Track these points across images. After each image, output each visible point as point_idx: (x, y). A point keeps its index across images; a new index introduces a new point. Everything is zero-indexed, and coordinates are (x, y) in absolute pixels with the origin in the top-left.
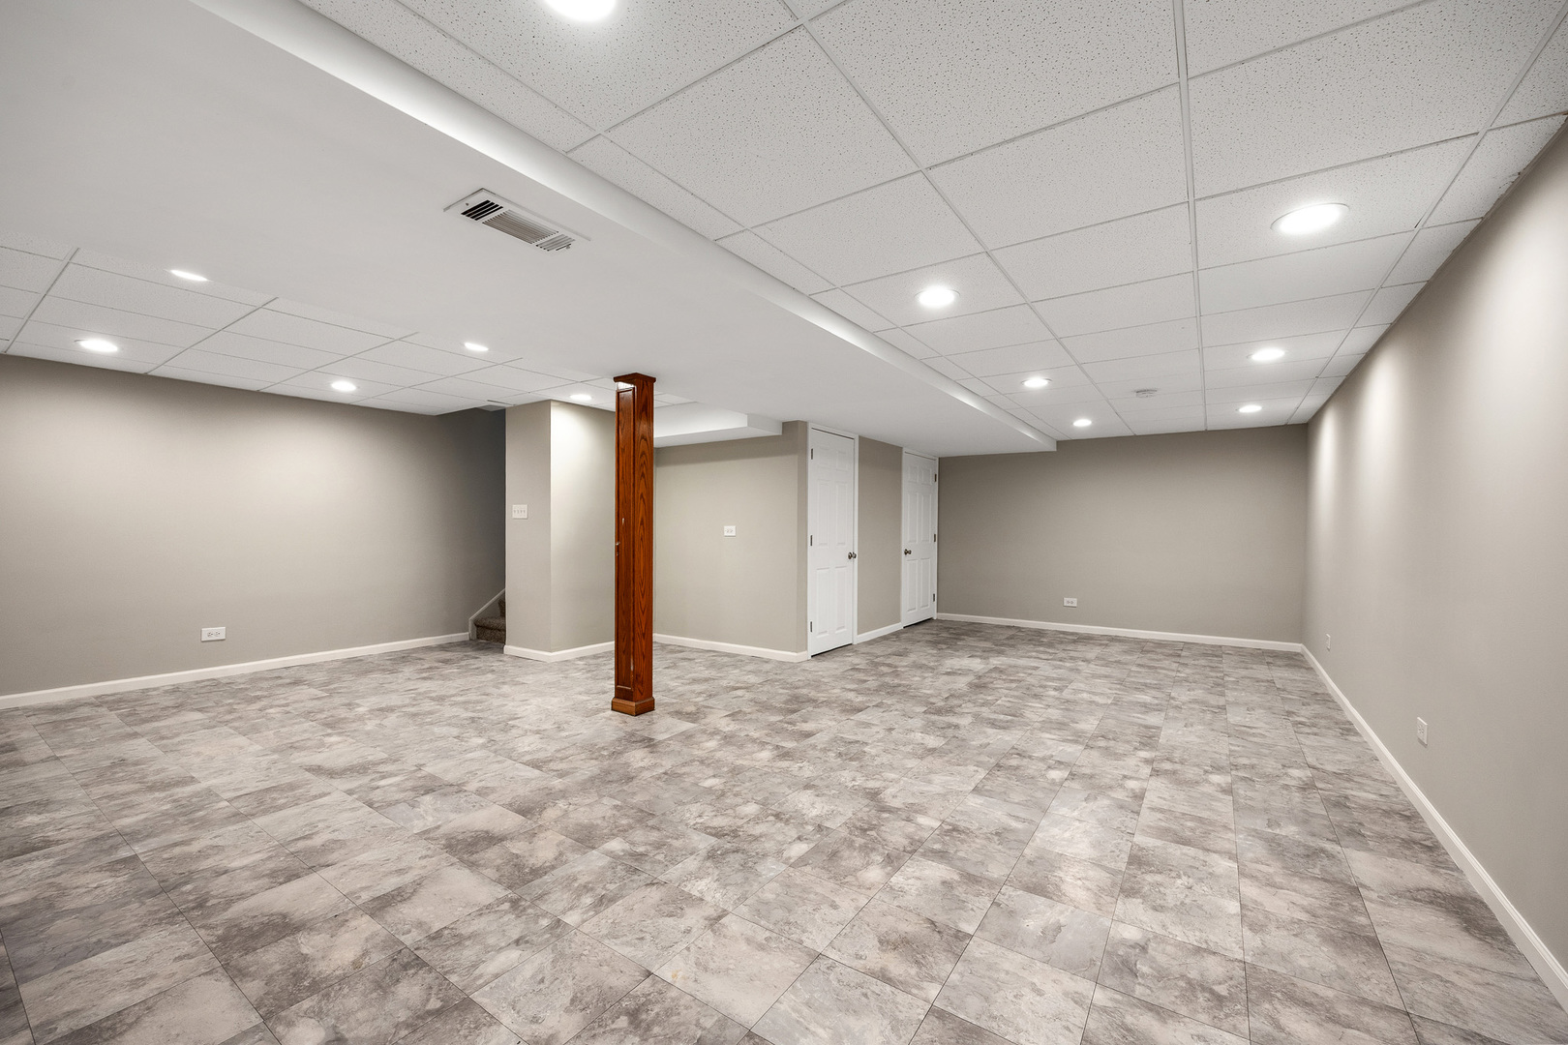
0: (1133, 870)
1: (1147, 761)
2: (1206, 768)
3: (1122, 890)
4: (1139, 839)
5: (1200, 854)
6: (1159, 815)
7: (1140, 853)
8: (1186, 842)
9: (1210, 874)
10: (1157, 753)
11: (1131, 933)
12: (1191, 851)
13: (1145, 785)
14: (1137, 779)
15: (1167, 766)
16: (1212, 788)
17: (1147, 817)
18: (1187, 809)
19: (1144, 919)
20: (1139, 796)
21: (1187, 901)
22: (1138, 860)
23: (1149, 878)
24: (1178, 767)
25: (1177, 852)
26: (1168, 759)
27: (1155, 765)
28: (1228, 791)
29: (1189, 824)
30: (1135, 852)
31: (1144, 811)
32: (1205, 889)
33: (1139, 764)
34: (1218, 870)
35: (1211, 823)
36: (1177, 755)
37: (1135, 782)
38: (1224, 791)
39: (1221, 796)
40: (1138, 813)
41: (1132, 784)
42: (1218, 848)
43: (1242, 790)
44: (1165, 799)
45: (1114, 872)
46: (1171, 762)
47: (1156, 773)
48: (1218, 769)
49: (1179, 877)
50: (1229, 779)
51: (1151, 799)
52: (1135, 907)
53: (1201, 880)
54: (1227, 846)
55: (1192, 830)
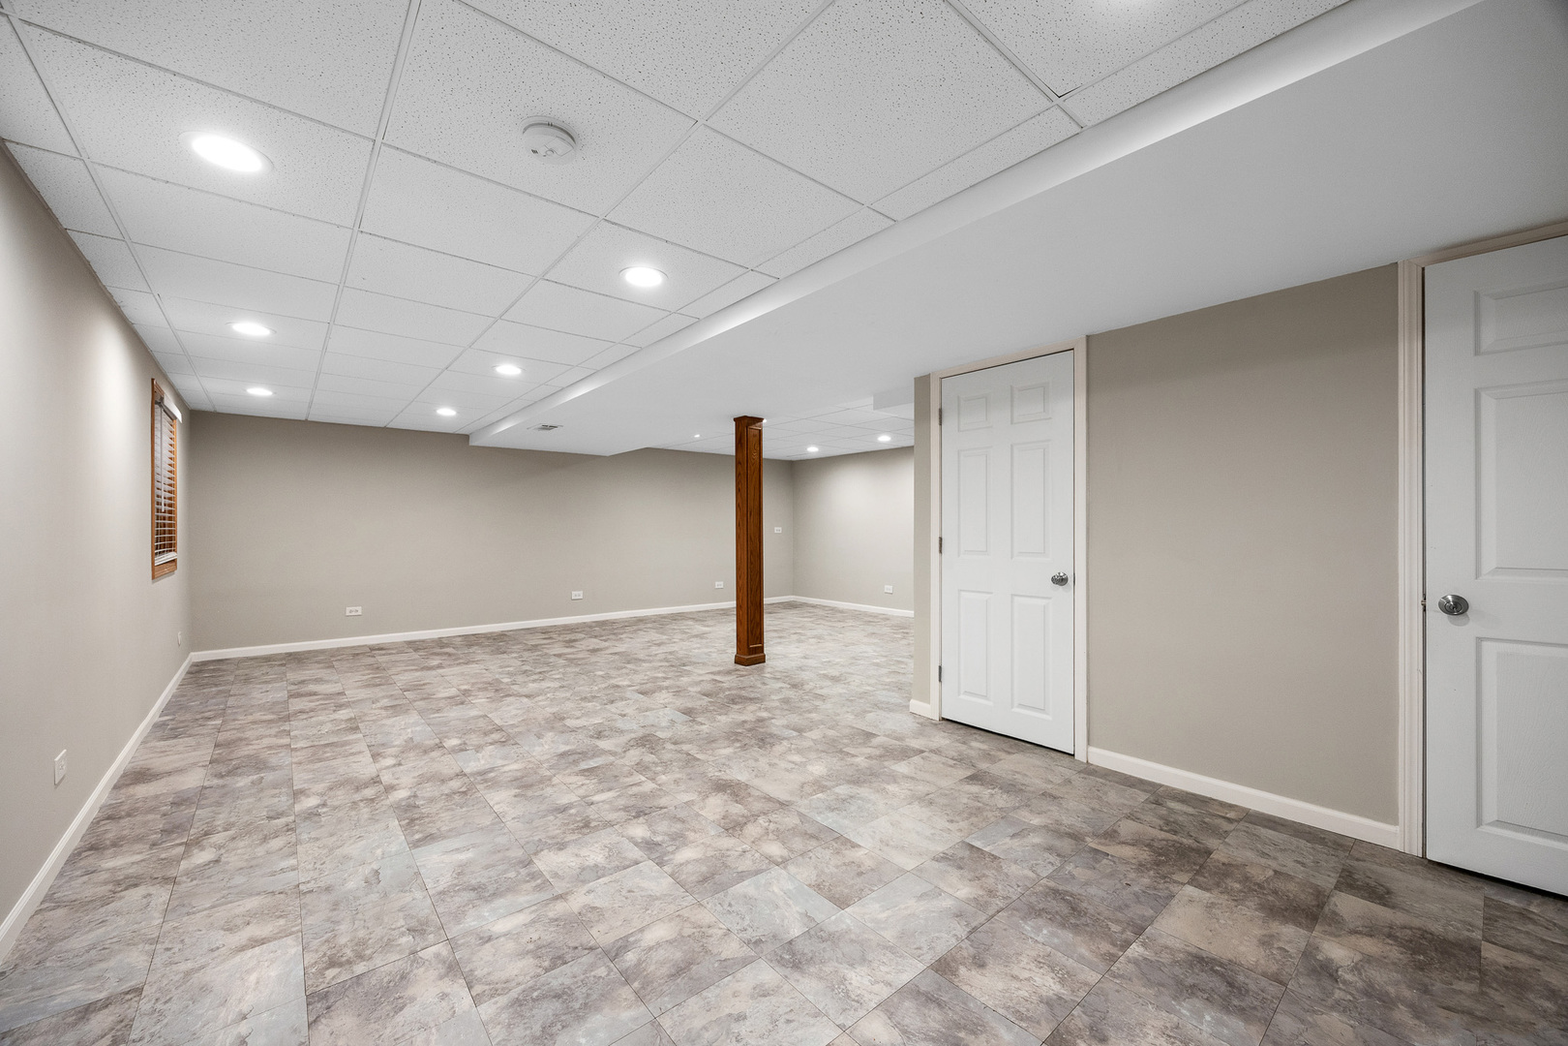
0: (354, 726)
1: (390, 789)
2: (325, 810)
4: (359, 736)
5: (316, 743)
6: (352, 751)
7: (354, 732)
8: (329, 745)
9: (309, 739)
10: (388, 802)
11: (342, 712)
12: (324, 742)
13: (378, 766)
14: (387, 768)
15: (369, 792)
16: (313, 790)
17: (359, 747)
18: (334, 763)
19: (339, 716)
20: (375, 756)
21: (320, 726)
22: (356, 729)
23: (343, 726)
24: (357, 797)
25: (332, 739)
26: (372, 800)
27: (382, 788)
28: (297, 794)
29: (328, 755)
30: (358, 731)
31: (365, 749)
32: (311, 733)
33: (397, 782)
34: (304, 741)
35: (312, 762)
36: (365, 811)
37: (387, 764)
38: (302, 792)
39: (305, 786)
40: (368, 746)
41: (390, 761)
42: (304, 750)
43: (283, 801)
44: (355, 762)
45: (363, 721)
46: (367, 800)
47: (375, 781)
48: (312, 815)
49: (327, 732)
50: (298, 808)
51: (367, 758)
52: (345, 717)
53: (314, 735)
54: (298, 753)
55: (325, 752)
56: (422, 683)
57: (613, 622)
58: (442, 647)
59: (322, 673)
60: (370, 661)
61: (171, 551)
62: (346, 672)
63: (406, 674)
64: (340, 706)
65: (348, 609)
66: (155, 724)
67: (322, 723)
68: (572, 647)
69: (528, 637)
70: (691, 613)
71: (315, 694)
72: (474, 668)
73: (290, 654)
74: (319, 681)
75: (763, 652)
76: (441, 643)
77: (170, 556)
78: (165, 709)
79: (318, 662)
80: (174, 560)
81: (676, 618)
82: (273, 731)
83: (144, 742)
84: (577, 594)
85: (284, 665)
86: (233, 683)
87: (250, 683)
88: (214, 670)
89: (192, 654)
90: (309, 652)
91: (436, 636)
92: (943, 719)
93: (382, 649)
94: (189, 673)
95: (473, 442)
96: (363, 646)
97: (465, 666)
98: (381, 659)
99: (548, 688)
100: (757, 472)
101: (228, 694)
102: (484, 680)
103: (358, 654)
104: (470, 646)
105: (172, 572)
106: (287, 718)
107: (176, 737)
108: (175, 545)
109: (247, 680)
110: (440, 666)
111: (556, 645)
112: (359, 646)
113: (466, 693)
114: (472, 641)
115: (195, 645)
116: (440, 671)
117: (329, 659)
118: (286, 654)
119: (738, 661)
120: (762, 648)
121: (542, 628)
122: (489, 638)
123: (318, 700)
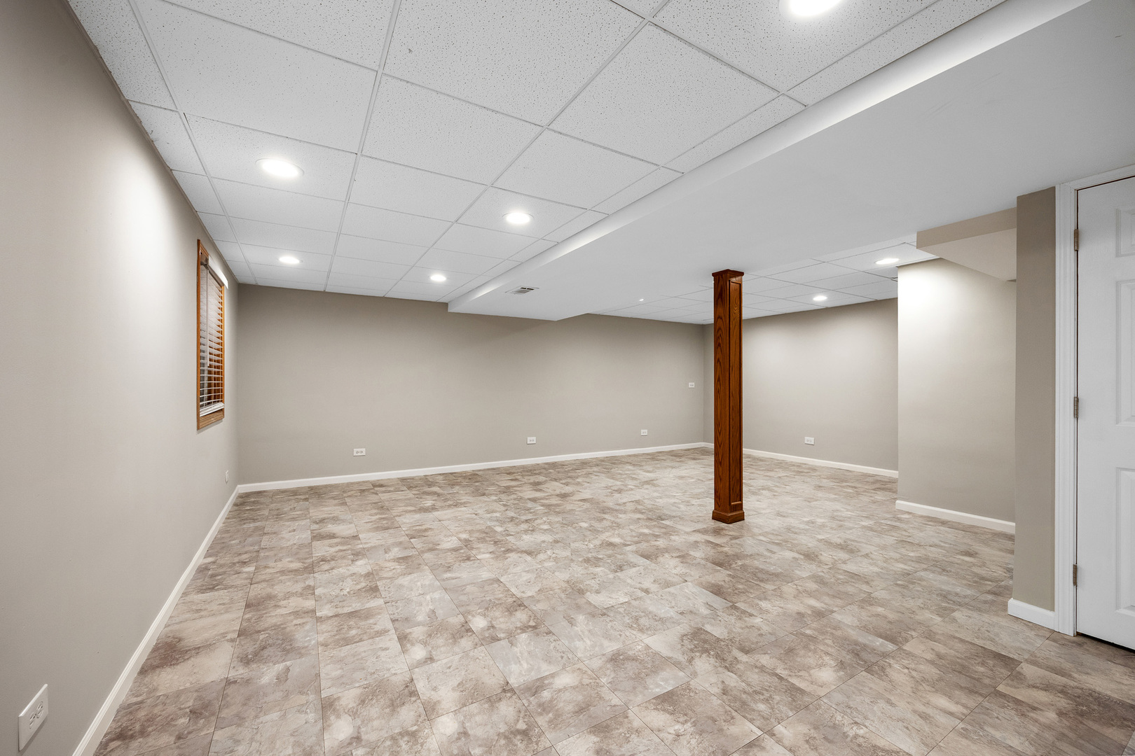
0: (373, 584)
3: (372, 574)
4: (380, 602)
5: (340, 611)
6: (378, 628)
7: (375, 594)
8: (352, 615)
9: (332, 602)
11: (360, 563)
12: (347, 610)
15: (407, 716)
16: (344, 703)
17: (383, 622)
19: (357, 569)
20: (402, 641)
21: (341, 583)
22: (374, 590)
23: (363, 585)
25: (355, 605)
28: (326, 710)
29: (353, 632)
30: (378, 594)
31: (389, 625)
32: (334, 593)
34: (328, 606)
37: (418, 658)
38: (331, 705)
39: (335, 691)
40: (393, 621)
42: (329, 622)
43: (312, 722)
45: (381, 579)
47: (411, 690)
49: (348, 592)
51: (391, 642)
52: (363, 571)
53: (337, 596)
54: (324, 626)
55: (350, 628)
56: (424, 527)
57: (562, 465)
58: (430, 486)
59: (337, 511)
60: (374, 498)
61: (218, 401)
62: (357, 511)
63: (408, 515)
64: (357, 555)
65: (355, 450)
66: (199, 567)
67: (342, 579)
68: (540, 490)
69: (498, 477)
70: (622, 457)
71: (333, 536)
72: (463, 512)
73: (311, 488)
74: (335, 520)
75: (742, 509)
76: (428, 481)
77: (218, 406)
78: (211, 548)
79: (334, 498)
80: (222, 410)
81: (614, 461)
82: (299, 587)
83: (185, 594)
84: (532, 440)
85: (306, 499)
86: (267, 519)
87: (281, 519)
88: (254, 502)
89: (239, 486)
90: (326, 486)
91: (422, 474)
92: (1079, 634)
93: (381, 486)
94: (235, 505)
95: (451, 309)
96: (367, 482)
97: (456, 509)
98: (385, 497)
99: (544, 542)
100: (737, 327)
101: (261, 532)
102: (478, 527)
103: (364, 491)
104: (452, 485)
105: (220, 419)
106: (310, 569)
107: (212, 589)
108: (222, 396)
109: (278, 516)
110: (433, 508)
111: (525, 488)
112: (364, 482)
113: (467, 543)
114: (453, 480)
115: (241, 478)
116: (436, 514)
117: (341, 494)
118: (309, 487)
119: (716, 517)
120: (741, 505)
121: (505, 469)
122: (465, 477)
123: (337, 544)
